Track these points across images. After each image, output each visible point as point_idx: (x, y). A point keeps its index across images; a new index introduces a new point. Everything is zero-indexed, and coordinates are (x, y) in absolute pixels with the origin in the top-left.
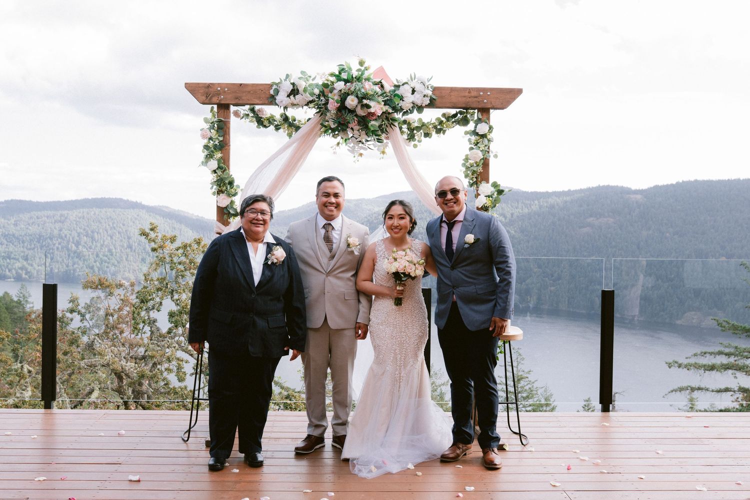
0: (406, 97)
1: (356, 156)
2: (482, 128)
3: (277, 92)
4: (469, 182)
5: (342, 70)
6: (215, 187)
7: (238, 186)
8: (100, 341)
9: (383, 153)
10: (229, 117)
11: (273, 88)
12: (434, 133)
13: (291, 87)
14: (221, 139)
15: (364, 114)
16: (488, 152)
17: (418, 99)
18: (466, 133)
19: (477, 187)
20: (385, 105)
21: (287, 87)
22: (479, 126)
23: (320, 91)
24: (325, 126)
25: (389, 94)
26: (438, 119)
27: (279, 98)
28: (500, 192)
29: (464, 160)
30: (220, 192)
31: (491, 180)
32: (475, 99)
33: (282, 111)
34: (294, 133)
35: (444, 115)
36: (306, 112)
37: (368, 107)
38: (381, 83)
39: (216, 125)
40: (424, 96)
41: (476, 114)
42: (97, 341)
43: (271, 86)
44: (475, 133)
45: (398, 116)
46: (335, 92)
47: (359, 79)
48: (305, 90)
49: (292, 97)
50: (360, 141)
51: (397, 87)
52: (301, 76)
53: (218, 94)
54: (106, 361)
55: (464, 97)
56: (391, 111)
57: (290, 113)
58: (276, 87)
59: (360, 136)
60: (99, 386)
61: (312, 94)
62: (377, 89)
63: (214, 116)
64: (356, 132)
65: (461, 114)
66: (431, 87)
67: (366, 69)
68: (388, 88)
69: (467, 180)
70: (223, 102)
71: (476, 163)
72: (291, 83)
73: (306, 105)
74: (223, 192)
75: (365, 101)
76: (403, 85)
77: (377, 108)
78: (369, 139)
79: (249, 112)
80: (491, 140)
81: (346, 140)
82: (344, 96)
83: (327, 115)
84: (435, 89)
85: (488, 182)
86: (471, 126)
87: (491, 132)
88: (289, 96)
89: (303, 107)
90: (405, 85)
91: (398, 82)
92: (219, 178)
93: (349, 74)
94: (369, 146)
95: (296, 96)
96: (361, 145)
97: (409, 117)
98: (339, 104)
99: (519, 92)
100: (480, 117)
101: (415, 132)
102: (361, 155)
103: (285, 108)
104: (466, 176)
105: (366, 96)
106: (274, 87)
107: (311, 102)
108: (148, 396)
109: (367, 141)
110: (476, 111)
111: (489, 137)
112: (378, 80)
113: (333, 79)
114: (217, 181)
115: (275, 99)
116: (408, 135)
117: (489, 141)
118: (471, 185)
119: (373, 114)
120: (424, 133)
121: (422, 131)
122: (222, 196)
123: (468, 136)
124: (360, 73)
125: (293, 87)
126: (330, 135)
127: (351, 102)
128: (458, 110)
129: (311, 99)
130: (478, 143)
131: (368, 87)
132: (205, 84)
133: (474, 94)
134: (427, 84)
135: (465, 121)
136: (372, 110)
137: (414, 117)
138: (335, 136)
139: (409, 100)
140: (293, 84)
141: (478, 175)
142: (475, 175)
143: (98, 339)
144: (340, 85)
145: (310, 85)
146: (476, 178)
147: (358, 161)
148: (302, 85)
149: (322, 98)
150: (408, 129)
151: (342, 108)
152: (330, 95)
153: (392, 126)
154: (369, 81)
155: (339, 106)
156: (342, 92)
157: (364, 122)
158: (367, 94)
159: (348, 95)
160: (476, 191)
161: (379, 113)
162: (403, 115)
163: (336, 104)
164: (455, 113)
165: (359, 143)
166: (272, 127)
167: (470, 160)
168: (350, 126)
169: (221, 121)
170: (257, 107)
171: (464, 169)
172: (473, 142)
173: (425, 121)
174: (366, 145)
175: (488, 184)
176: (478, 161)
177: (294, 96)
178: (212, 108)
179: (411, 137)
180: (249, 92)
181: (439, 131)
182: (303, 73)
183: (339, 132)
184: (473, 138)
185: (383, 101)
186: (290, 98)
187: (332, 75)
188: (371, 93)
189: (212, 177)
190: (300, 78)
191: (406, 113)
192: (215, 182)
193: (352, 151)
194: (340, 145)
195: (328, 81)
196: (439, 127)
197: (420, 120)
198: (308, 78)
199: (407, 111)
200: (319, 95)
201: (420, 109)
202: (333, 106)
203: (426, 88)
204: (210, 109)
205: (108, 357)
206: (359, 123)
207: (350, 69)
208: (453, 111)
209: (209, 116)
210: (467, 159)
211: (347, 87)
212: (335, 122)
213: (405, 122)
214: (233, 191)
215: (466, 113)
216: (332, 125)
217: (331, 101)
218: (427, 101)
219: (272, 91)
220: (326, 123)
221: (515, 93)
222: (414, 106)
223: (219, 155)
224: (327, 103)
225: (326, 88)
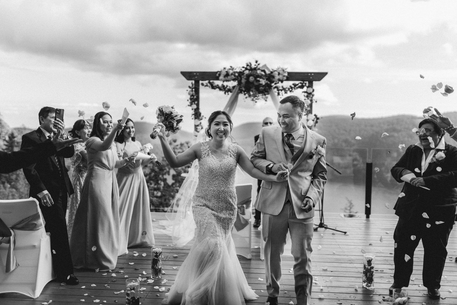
1: (254, 102)
2: (310, 90)
3: (220, 75)
5: (248, 66)
6: (193, 116)
7: (203, 116)
9: (266, 101)
10: (199, 86)
12: (289, 92)
14: (196, 95)
15: (257, 85)
16: (312, 100)
17: (281, 77)
18: (303, 92)
19: (307, 116)
21: (224, 73)
22: (308, 89)
23: (238, 75)
25: (268, 75)
26: (290, 86)
28: (318, 119)
30: (195, 118)
31: (314, 113)
32: (306, 77)
33: (222, 83)
35: (293, 84)
36: (232, 83)
37: (259, 81)
38: (265, 70)
39: (194, 89)
40: (284, 76)
41: (307, 84)
43: (217, 72)
44: (306, 92)
45: (273, 84)
46: (245, 75)
47: (255, 69)
48: (232, 74)
50: (256, 96)
51: (272, 72)
52: (230, 68)
53: (195, 76)
55: (302, 76)
56: (269, 83)
57: (226, 84)
59: (256, 94)
61: (235, 76)
62: (263, 73)
63: (193, 86)
64: (254, 92)
65: (300, 84)
66: (287, 72)
67: (259, 64)
68: (268, 72)
70: (196, 80)
73: (232, 80)
74: (197, 118)
75: (258, 79)
77: (263, 82)
79: (208, 83)
81: (250, 96)
82: (248, 76)
83: (241, 85)
84: (289, 73)
85: (312, 114)
86: (305, 89)
87: (313, 92)
90: (275, 71)
91: (273, 70)
93: (251, 67)
95: (228, 77)
96: (256, 98)
97: (277, 85)
98: (246, 80)
100: (309, 85)
101: (280, 91)
102: (256, 102)
105: (257, 76)
106: (219, 73)
107: (235, 79)
109: (259, 96)
110: (307, 82)
112: (263, 69)
113: (244, 69)
114: (195, 113)
115: (219, 78)
117: (313, 95)
119: (261, 84)
121: (283, 91)
122: (197, 120)
123: (304, 94)
124: (256, 66)
126: (243, 93)
127: (252, 79)
128: (299, 82)
130: (308, 97)
131: (259, 72)
132: (189, 72)
133: (306, 75)
134: (285, 71)
135: (302, 87)
136: (261, 83)
137: (280, 85)
139: (277, 77)
140: (227, 72)
144: (247, 72)
145: (234, 72)
146: (307, 112)
148: (230, 72)
149: (239, 78)
150: (277, 90)
151: (248, 82)
152: (242, 76)
153: (270, 89)
154: (259, 70)
157: (257, 88)
159: (250, 76)
161: (264, 83)
166: (218, 89)
168: (252, 89)
169: (196, 88)
170: (211, 81)
172: (306, 96)
173: (285, 87)
174: (259, 98)
176: (308, 105)
180: (207, 75)
182: (231, 67)
183: (246, 92)
184: (306, 94)
185: (266, 79)
186: (225, 77)
187: (243, 67)
188: (260, 75)
189: (193, 112)
190: (230, 69)
192: (193, 114)
193: (253, 100)
194: (247, 98)
195: (242, 70)
196: (291, 89)
197: (282, 87)
198: (233, 69)
199: (276, 82)
201: (282, 82)
202: (243, 81)
203: (285, 73)
204: (191, 82)
206: (255, 88)
207: (251, 65)
208: (297, 82)
209: (191, 85)
211: (250, 73)
212: (245, 88)
213: (276, 87)
214: (201, 118)
215: (304, 83)
216: (244, 89)
217: (243, 79)
218: (285, 78)
219: (217, 75)
220: (241, 89)
221: (325, 74)
222: (279, 80)
223: (196, 102)
224: (241, 79)
225: (241, 74)
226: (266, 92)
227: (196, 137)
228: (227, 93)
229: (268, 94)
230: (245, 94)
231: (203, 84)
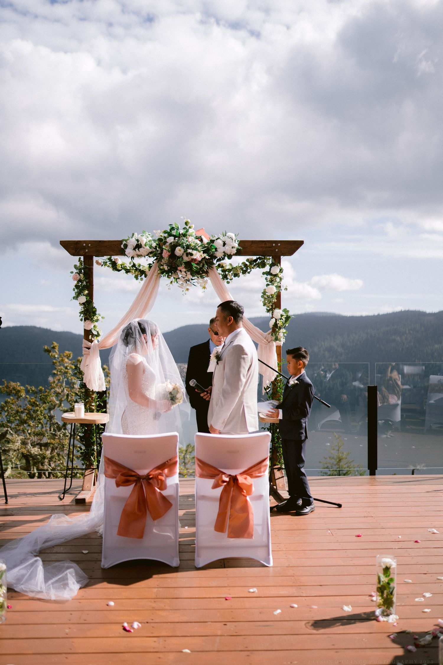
0: (219, 248)
1: (184, 290)
3: (126, 246)
4: (267, 309)
5: (173, 229)
6: (82, 315)
7: (99, 315)
8: (12, 432)
9: (204, 288)
10: (92, 265)
11: (123, 244)
12: (241, 274)
13: (136, 242)
14: (87, 281)
15: (189, 260)
16: (280, 287)
17: (228, 249)
18: (264, 273)
19: (273, 313)
20: (203, 253)
21: (132, 242)
22: (273, 268)
23: (157, 244)
24: (161, 269)
25: (206, 245)
26: (244, 263)
27: (127, 251)
29: (262, 293)
30: (86, 319)
31: (283, 307)
32: (269, 249)
33: (130, 260)
34: (139, 276)
35: (248, 260)
36: (147, 260)
37: (191, 254)
38: (201, 237)
39: (83, 271)
40: (232, 248)
41: (271, 260)
42: (10, 432)
43: (121, 242)
44: (269, 273)
46: (168, 244)
47: (184, 235)
48: (145, 245)
49: (137, 250)
50: (187, 280)
51: (213, 241)
53: (84, 248)
54: (16, 447)
55: (262, 247)
56: (208, 258)
57: (137, 261)
58: (125, 243)
59: (186, 276)
60: (11, 466)
61: (151, 247)
62: (198, 241)
63: (81, 264)
64: (183, 273)
65: (260, 260)
66: (238, 241)
67: (190, 227)
68: (206, 241)
69: (265, 307)
70: (87, 254)
71: (272, 295)
72: (136, 240)
73: (147, 255)
74: (88, 319)
75: (190, 251)
76: (217, 239)
77: (198, 255)
78: (194, 278)
79: (108, 261)
80: (282, 278)
81: (177, 279)
82: (173, 247)
83: (162, 261)
84: (241, 243)
85: (280, 308)
86: (267, 269)
87: (282, 272)
88: (134, 249)
89: (145, 257)
90: (218, 240)
91: (213, 237)
92: (85, 309)
93: (177, 232)
94: (194, 283)
95: (140, 249)
96: (188, 282)
97: (222, 262)
98: (170, 253)
99: (301, 243)
100: (274, 262)
101: (227, 273)
102: (188, 289)
103: (133, 258)
104: (264, 305)
105: (188, 247)
106: (124, 242)
107: (151, 253)
108: (48, 473)
109: (192, 279)
110: (271, 257)
111: (280, 276)
112: (199, 236)
113: (166, 235)
114: (85, 310)
115: (125, 251)
116: (222, 275)
117: (281, 279)
118: (268, 311)
119: (195, 260)
120: (234, 274)
121: (232, 272)
122: (88, 322)
123: (265, 276)
124: (185, 231)
125: (138, 242)
126: (165, 276)
127: (179, 251)
128: (258, 257)
129: (151, 250)
130: (272, 281)
131: (192, 240)
132: (75, 241)
133: (268, 245)
134: (234, 238)
135: (263, 265)
136: (194, 257)
137: (227, 263)
138: (169, 277)
139: (221, 250)
140: (138, 240)
141: (273, 304)
142: (271, 304)
143: (10, 431)
144: (171, 240)
145: (149, 241)
146: (271, 306)
147: (186, 294)
148: (144, 240)
149: (158, 249)
150: (222, 271)
151: (173, 256)
152: (164, 247)
153: (210, 268)
154: (192, 236)
155: (170, 255)
156: (172, 244)
157: (188, 266)
158: (190, 245)
159: (177, 246)
160: (271, 315)
161: (199, 258)
162: (217, 261)
163: (168, 253)
164: (256, 258)
165: (186, 281)
166: (123, 271)
167: (267, 293)
168: (179, 268)
169: (87, 268)
170: (113, 258)
171: (263, 300)
172: (269, 279)
173: (234, 266)
174: (192, 283)
175: (280, 310)
176: (273, 294)
177: (138, 249)
178: (80, 258)
179: (225, 277)
180: (106, 246)
181: (244, 272)
183: (172, 273)
184: (269, 277)
185: (202, 250)
186: (135, 250)
187: (165, 232)
188: (193, 244)
189: (80, 308)
190: (142, 236)
191: (219, 260)
192: (82, 311)
193: (181, 286)
194: (173, 283)
195: (161, 236)
196: (245, 269)
197: (231, 265)
198: (148, 236)
199: (220, 258)
200: (156, 247)
201: (230, 257)
202: (166, 254)
203: (234, 241)
204: (78, 259)
205: (17, 444)
206: (185, 267)
207: (178, 228)
208: (254, 258)
209: (78, 264)
210: (264, 293)
211: (176, 241)
212: (168, 266)
213: (219, 266)
214: (95, 318)
215: (264, 259)
216: (166, 268)
217: (164, 251)
218: (234, 251)
219: (122, 246)
220: (162, 267)
221: (298, 244)
222: (225, 254)
223: (86, 292)
224: (162, 253)
225: (161, 242)
226: (204, 272)
227: (87, 350)
228: (139, 278)
229: (208, 276)
230: (168, 277)
231: (98, 263)
